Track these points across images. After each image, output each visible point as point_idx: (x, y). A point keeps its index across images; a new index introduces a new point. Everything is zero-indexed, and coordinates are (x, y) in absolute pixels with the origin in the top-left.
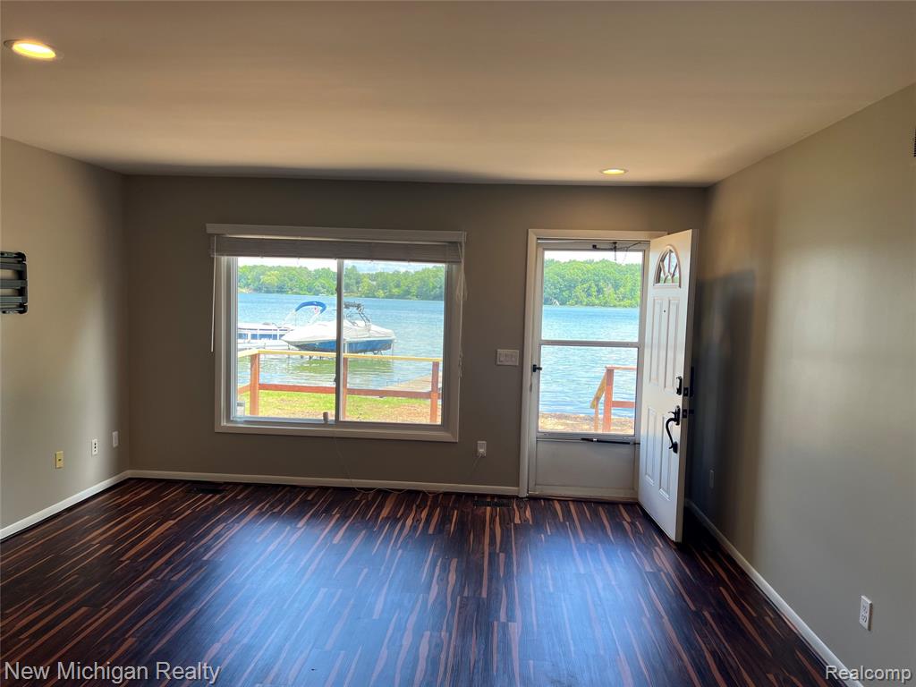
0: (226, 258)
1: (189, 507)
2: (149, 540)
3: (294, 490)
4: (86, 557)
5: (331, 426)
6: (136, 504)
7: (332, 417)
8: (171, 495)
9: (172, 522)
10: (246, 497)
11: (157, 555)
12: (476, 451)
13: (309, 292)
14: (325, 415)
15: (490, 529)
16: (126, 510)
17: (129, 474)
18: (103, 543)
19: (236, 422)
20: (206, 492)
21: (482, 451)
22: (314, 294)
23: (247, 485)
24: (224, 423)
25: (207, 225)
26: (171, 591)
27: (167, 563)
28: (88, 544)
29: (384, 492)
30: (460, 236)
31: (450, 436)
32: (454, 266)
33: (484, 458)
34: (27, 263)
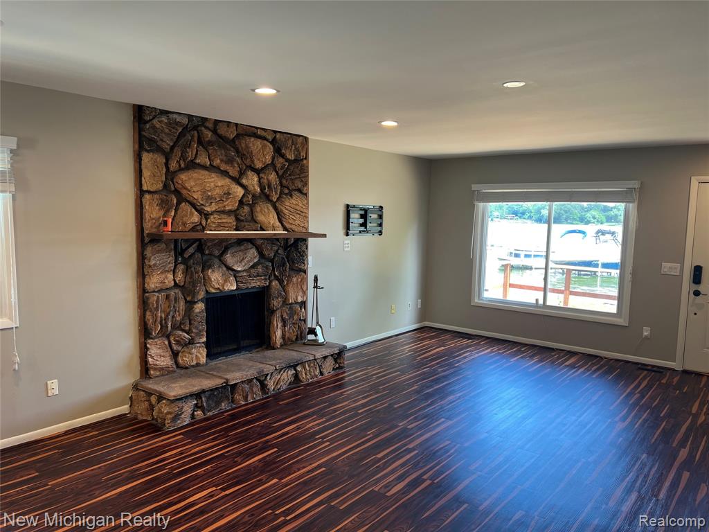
0: (482, 204)
1: (453, 343)
2: (429, 353)
3: (515, 343)
4: (402, 355)
5: (540, 307)
6: (427, 338)
7: (541, 302)
8: (444, 337)
9: (443, 348)
10: (486, 343)
11: (433, 360)
12: (642, 333)
13: (581, 222)
14: (537, 300)
15: (639, 382)
16: (422, 340)
17: (427, 324)
18: (410, 351)
19: (483, 300)
20: (464, 338)
21: (645, 334)
22: (586, 224)
23: (488, 338)
24: (477, 301)
25: (473, 185)
26: (438, 374)
27: (438, 364)
28: (403, 350)
29: (572, 354)
30: (635, 184)
31: (622, 321)
32: (631, 205)
33: (646, 338)
34: (384, 211)
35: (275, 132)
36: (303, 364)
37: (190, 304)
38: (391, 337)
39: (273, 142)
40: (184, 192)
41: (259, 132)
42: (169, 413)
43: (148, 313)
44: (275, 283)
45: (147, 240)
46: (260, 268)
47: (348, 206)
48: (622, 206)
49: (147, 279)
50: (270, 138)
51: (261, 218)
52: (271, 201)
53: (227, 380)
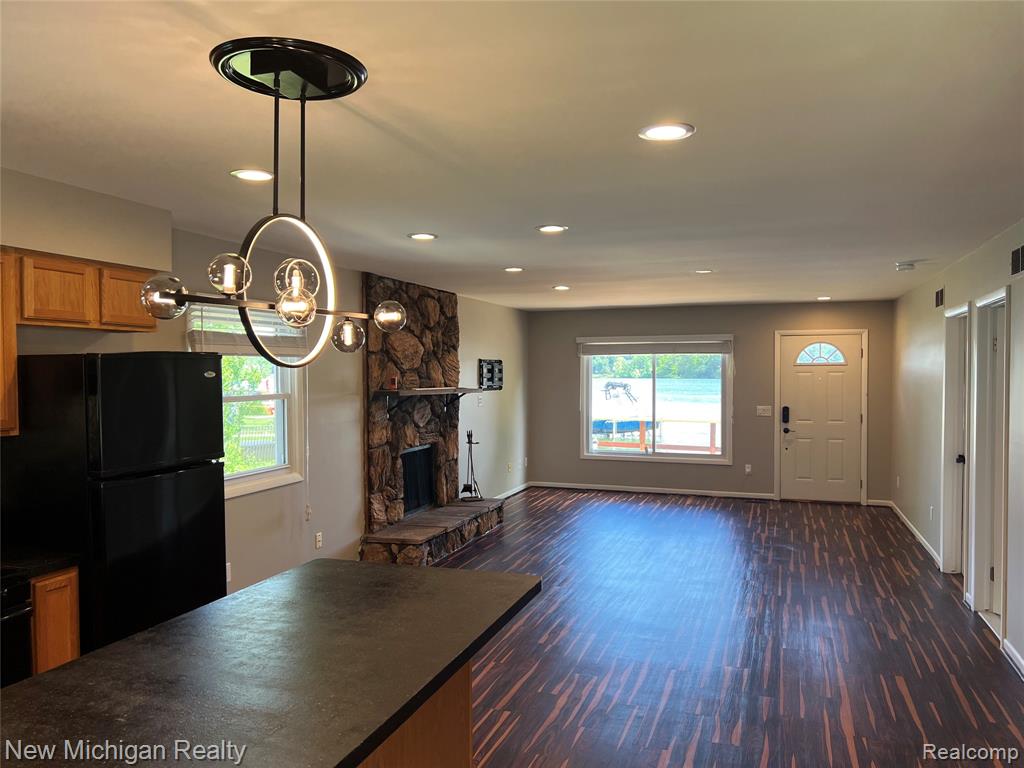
0: (587, 356)
1: (574, 497)
2: (563, 506)
3: (629, 493)
5: (650, 455)
6: (545, 495)
7: (650, 450)
8: (559, 493)
9: (570, 501)
16: (542, 497)
17: (532, 483)
19: (592, 453)
20: (578, 493)
21: (748, 470)
24: (586, 454)
25: (577, 338)
29: (687, 496)
30: (729, 337)
31: (727, 461)
32: (727, 355)
33: (749, 475)
34: (503, 364)
35: (439, 291)
36: (481, 516)
37: (394, 459)
38: (509, 497)
39: (439, 300)
40: (392, 351)
41: (431, 292)
42: (416, 557)
43: (372, 468)
44: (441, 439)
45: (371, 395)
46: (432, 426)
47: (480, 361)
48: (719, 357)
49: (371, 436)
50: (436, 297)
51: (434, 375)
52: (437, 358)
53: (446, 528)
